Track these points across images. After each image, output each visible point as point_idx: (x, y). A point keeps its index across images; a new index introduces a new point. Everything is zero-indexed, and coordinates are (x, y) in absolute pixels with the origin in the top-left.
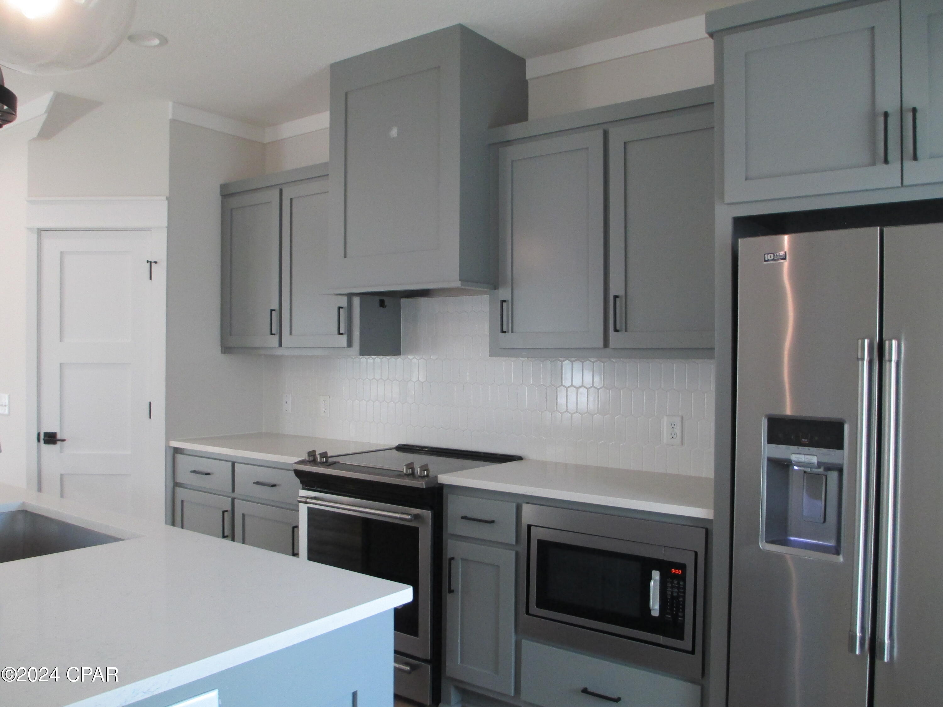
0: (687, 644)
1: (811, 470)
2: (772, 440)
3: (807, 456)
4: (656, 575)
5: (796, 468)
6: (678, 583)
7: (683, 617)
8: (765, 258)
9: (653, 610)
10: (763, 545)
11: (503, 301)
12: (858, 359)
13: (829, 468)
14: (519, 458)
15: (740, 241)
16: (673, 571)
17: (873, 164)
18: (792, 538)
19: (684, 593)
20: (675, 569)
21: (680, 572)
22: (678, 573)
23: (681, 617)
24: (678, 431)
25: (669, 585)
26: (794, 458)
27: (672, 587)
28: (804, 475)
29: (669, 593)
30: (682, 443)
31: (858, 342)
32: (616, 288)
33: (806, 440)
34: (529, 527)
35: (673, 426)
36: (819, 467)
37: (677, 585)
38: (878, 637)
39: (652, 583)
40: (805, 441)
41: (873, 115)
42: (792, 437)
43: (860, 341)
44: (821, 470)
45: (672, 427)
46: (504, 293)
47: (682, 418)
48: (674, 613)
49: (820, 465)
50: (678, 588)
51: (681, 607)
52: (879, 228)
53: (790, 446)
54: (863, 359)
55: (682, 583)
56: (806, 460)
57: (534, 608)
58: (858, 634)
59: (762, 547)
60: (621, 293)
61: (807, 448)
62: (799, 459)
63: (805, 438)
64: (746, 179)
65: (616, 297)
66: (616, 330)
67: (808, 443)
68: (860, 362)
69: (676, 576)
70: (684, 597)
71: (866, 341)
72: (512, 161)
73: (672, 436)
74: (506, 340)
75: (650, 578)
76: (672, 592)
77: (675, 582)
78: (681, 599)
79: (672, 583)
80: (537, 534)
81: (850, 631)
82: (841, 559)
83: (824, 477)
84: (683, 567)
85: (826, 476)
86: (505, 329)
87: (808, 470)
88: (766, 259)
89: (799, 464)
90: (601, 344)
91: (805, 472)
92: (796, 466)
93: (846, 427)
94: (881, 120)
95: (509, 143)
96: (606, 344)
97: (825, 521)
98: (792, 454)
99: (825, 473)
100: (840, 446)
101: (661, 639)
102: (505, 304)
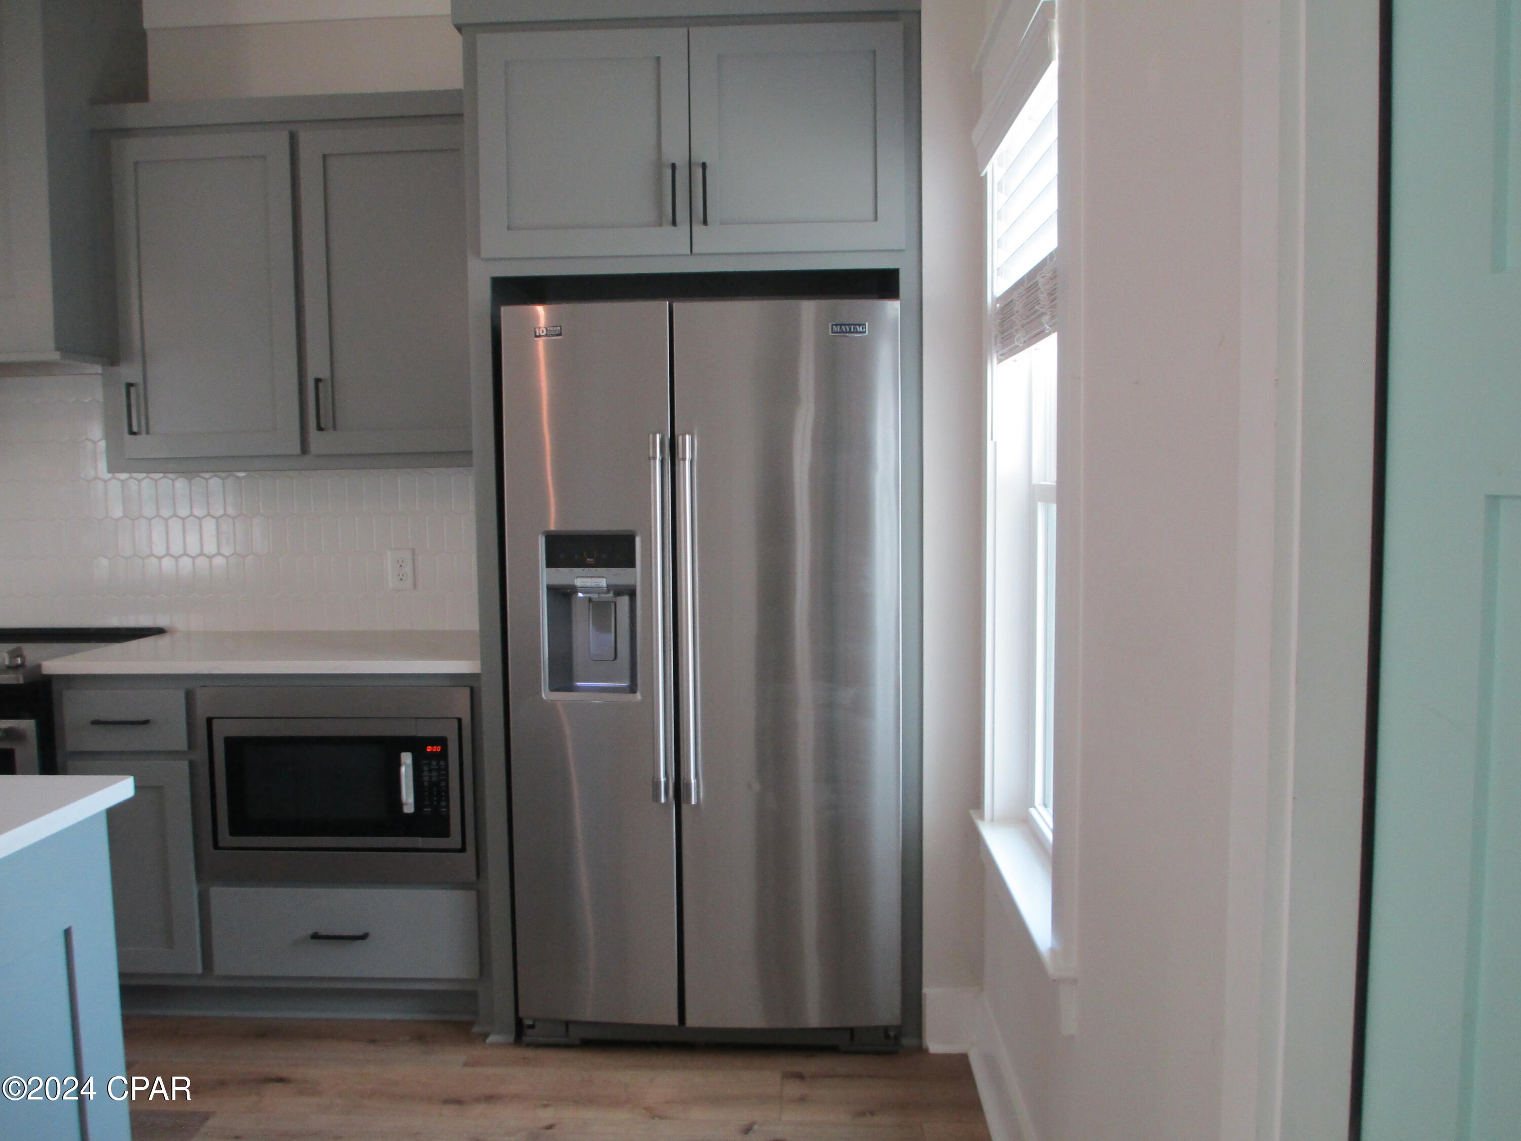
0: (454, 840)
1: (599, 597)
2: (551, 563)
3: (594, 580)
4: (407, 759)
5: (580, 595)
6: (438, 764)
7: (448, 806)
8: (535, 332)
9: (406, 804)
10: (546, 694)
11: (129, 385)
12: (649, 458)
13: (618, 591)
14: (159, 631)
15: (503, 309)
16: (429, 749)
17: (661, 225)
18: (579, 684)
19: (447, 775)
20: (432, 746)
21: (438, 749)
22: (437, 751)
23: (444, 807)
24: (408, 569)
25: (426, 768)
26: (578, 582)
27: (430, 771)
28: (589, 605)
29: (426, 779)
30: (415, 586)
31: (649, 438)
32: (317, 367)
33: (592, 560)
34: (209, 721)
35: (400, 564)
36: (608, 592)
37: (436, 767)
38: (684, 778)
39: (403, 769)
40: (590, 561)
41: (659, 164)
42: (576, 558)
43: (651, 436)
44: (611, 595)
45: (399, 566)
46: (129, 372)
47: (413, 551)
48: (435, 803)
49: (609, 588)
50: (439, 770)
51: (443, 794)
52: (668, 302)
53: (573, 568)
54: (655, 458)
55: (442, 763)
56: (594, 584)
57: (225, 837)
58: (663, 779)
59: (545, 697)
60: (325, 374)
61: (594, 569)
62: (586, 583)
63: (590, 558)
64: (509, 228)
65: (318, 381)
66: (320, 428)
67: (593, 562)
68: (652, 461)
69: (433, 755)
70: (447, 781)
71: (658, 437)
72: (136, 163)
73: (400, 578)
74: (137, 446)
75: (399, 765)
76: (430, 777)
77: (434, 763)
78: (443, 784)
79: (429, 765)
80: (222, 730)
81: (654, 777)
82: (638, 696)
83: (613, 604)
84: (442, 741)
85: (615, 604)
86: (135, 429)
87: (594, 596)
88: (538, 334)
89: (585, 590)
90: (297, 450)
91: (590, 600)
92: (581, 593)
93: (638, 540)
94: (669, 171)
95: (127, 132)
96: (305, 448)
97: (616, 658)
98: (577, 577)
99: (614, 599)
100: (631, 564)
101: (420, 842)
102: (133, 390)
